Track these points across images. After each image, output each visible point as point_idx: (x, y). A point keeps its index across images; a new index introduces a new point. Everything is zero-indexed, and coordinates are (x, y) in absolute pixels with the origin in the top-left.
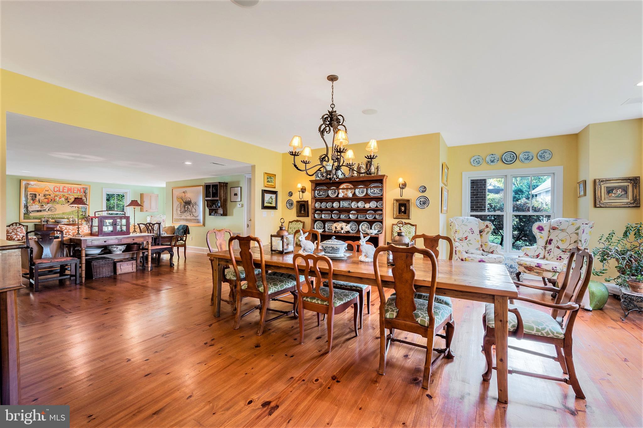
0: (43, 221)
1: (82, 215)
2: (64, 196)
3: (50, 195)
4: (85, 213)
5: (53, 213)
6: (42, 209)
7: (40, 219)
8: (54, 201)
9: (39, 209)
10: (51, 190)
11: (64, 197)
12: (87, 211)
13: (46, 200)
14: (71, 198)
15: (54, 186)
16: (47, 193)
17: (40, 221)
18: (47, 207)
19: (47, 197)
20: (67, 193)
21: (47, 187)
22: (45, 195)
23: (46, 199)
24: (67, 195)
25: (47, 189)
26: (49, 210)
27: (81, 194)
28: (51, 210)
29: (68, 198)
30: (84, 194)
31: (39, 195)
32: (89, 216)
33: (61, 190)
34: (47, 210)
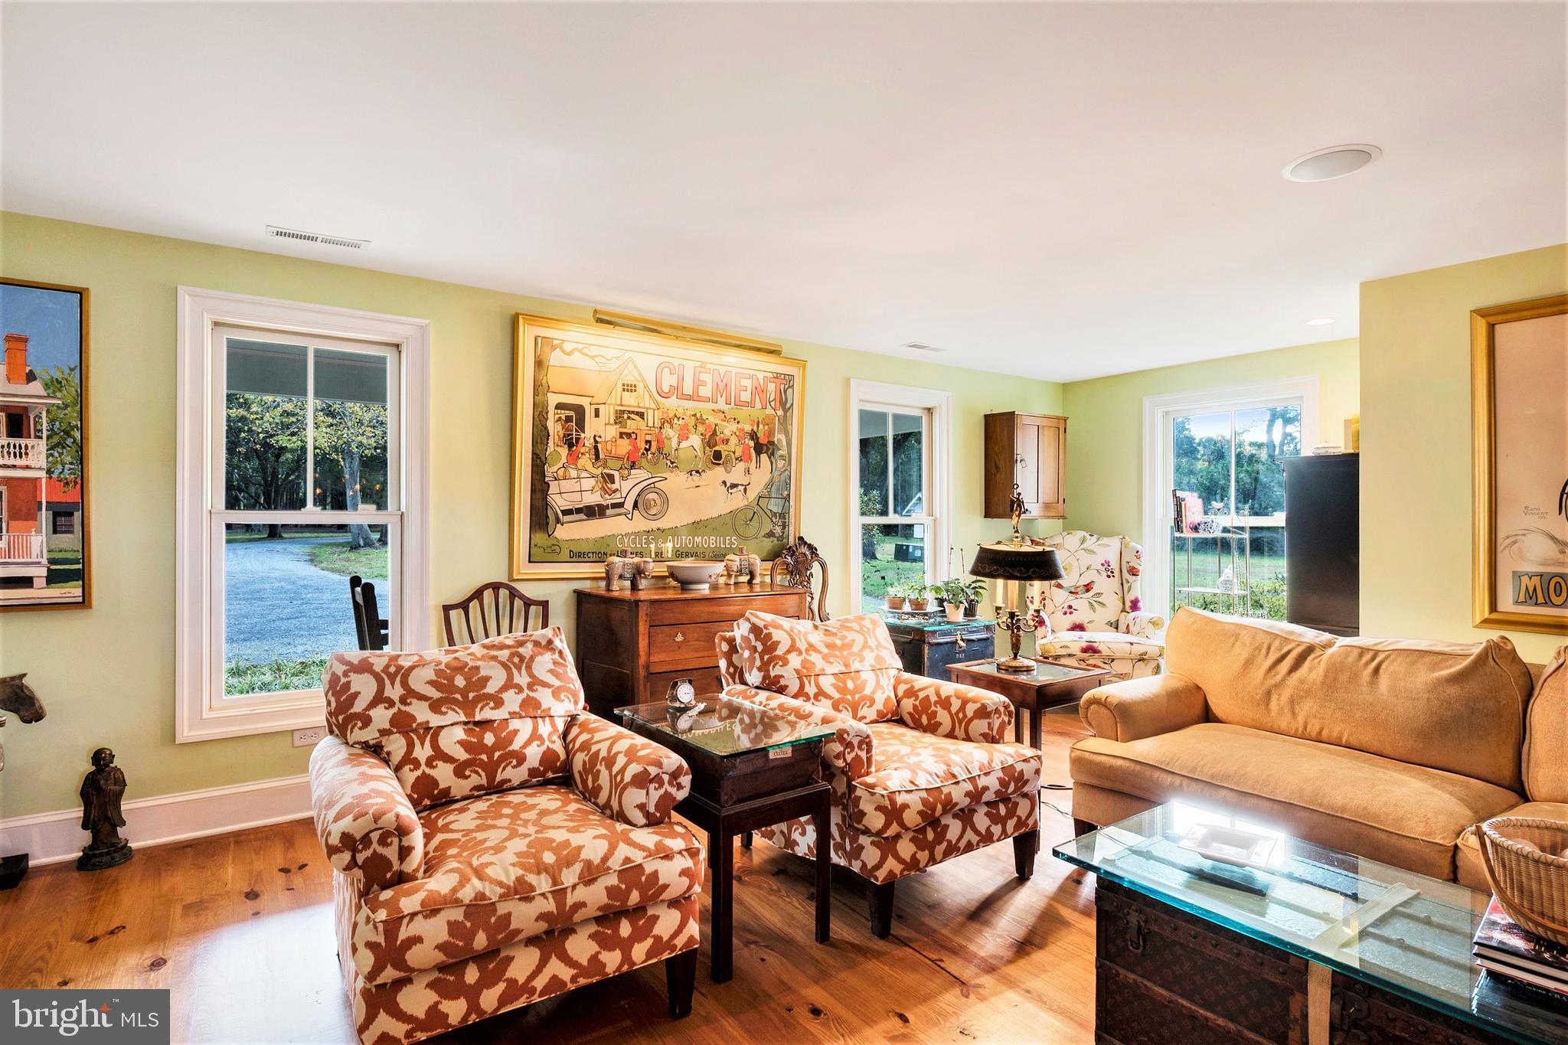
0: (618, 571)
1: (771, 534)
2: (699, 420)
3: (641, 415)
4: (784, 526)
5: (654, 525)
6: (608, 501)
7: (600, 557)
8: (659, 449)
9: (593, 499)
10: (646, 387)
11: (701, 429)
12: (792, 510)
13: (624, 446)
14: (727, 432)
15: (661, 360)
16: (630, 401)
17: (599, 569)
18: (627, 487)
19: (631, 426)
20: (711, 406)
21: (631, 366)
22: (620, 417)
23: (625, 441)
24: (712, 420)
25: (630, 380)
26: (635, 506)
27: (769, 411)
28: (647, 508)
29: (714, 433)
30: (780, 413)
31: (597, 415)
32: (801, 539)
33: (688, 389)
34: (629, 505)
